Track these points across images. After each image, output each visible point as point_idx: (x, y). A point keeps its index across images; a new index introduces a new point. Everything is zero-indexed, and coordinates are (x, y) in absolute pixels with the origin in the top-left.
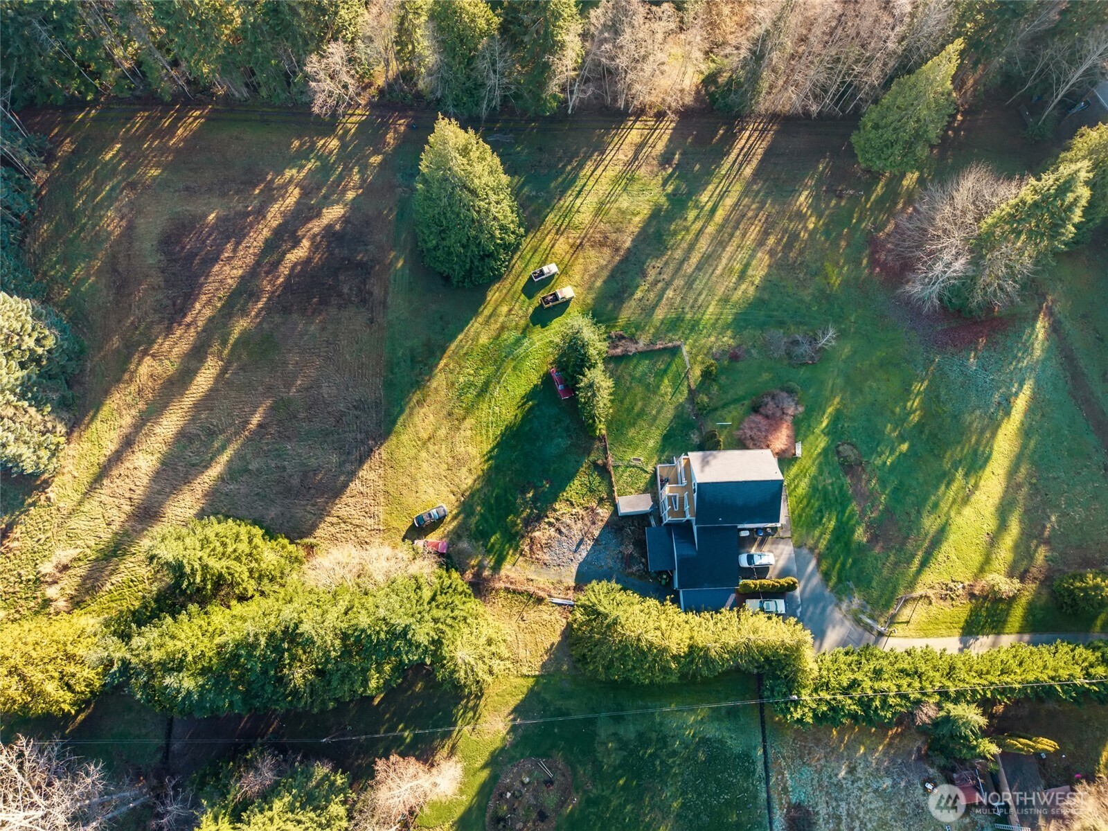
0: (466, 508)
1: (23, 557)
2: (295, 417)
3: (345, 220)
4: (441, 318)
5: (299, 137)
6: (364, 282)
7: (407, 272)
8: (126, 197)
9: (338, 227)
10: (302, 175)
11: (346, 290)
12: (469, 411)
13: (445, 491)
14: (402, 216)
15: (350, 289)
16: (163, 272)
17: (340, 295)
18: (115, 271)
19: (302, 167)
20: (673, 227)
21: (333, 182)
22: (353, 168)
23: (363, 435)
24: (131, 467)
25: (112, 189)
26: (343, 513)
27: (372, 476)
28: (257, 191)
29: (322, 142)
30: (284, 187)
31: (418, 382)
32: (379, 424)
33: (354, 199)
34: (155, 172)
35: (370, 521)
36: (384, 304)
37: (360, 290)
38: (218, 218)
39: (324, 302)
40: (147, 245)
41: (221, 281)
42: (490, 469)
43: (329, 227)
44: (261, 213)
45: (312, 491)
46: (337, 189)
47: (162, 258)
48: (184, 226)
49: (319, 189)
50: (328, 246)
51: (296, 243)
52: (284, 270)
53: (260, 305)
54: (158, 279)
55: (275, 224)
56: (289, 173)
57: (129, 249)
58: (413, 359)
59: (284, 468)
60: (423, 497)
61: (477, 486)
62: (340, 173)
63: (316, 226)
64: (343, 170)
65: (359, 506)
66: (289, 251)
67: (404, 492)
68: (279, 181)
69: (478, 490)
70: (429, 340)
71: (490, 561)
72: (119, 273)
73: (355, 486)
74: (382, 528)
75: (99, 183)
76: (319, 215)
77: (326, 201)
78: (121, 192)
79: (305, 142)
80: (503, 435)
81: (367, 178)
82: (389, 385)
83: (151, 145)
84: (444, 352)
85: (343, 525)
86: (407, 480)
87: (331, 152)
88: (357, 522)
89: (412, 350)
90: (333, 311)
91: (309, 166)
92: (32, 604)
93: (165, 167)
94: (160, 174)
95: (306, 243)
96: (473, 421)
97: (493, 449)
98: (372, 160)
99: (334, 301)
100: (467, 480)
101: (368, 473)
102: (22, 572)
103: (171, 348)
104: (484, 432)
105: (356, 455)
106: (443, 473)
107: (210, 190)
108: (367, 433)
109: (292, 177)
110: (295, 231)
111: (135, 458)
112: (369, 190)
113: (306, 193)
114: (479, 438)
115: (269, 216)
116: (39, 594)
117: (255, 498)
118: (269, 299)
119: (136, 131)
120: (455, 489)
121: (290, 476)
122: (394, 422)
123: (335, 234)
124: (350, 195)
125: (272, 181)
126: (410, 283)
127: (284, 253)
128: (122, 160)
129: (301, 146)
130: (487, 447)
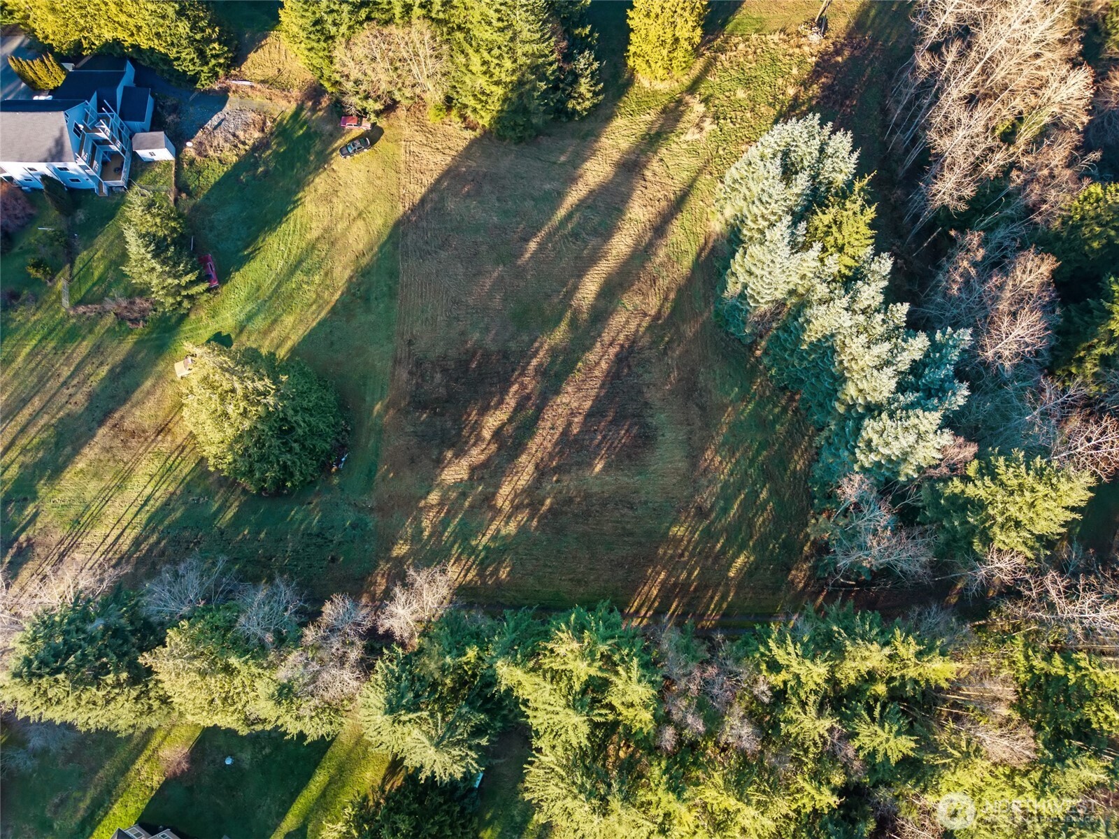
0: (324, 159)
1: (734, 138)
2: (491, 247)
3: (439, 463)
4: (332, 344)
5: (499, 584)
6: (418, 386)
7: (368, 399)
8: (706, 497)
9: (449, 454)
10: (493, 527)
11: (438, 376)
12: (312, 247)
13: (342, 173)
14: (370, 471)
15: (433, 377)
16: (646, 403)
17: (444, 371)
18: (702, 408)
19: (494, 538)
20: (40, 455)
21: (454, 517)
22: (430, 536)
23: (420, 225)
24: (650, 208)
25: (725, 510)
26: (439, 157)
27: (412, 187)
28: (548, 502)
29: (470, 577)
30: (516, 508)
31: (363, 276)
32: (405, 235)
33: (428, 493)
34: (678, 531)
35: (412, 148)
36: (397, 362)
37: (422, 376)
38: (591, 465)
39: (463, 364)
40: (669, 435)
41: (579, 390)
42: (296, 193)
43: (460, 453)
44: (542, 471)
45: (470, 178)
46: (449, 508)
47: (649, 420)
48: (629, 456)
49: (472, 507)
50: (461, 430)
51: (497, 434)
52: (511, 401)
53: (534, 362)
54: (652, 395)
55: (523, 458)
56: (512, 528)
57: (691, 432)
58: (366, 300)
59: (498, 200)
60: (363, 167)
61: (311, 177)
62: (445, 530)
63: (477, 455)
64: (442, 534)
65: (425, 162)
66: (503, 425)
67: (380, 172)
68: (522, 516)
69: (310, 173)
70: (348, 321)
71: (305, 114)
72: (697, 405)
73: (428, 180)
74: (403, 143)
75: (745, 521)
76: (473, 469)
77: (463, 489)
78: (712, 506)
79: (492, 575)
80: (280, 223)
81: (411, 523)
82: (393, 274)
83: (690, 574)
84: (333, 308)
85: (440, 147)
86: (378, 182)
87: (458, 560)
88: (426, 149)
89: (368, 310)
90: (452, 353)
91: (485, 540)
92: (717, 102)
93: (665, 538)
94: (669, 528)
95: (487, 434)
96: (308, 236)
97: (292, 210)
98: (405, 549)
99: (451, 365)
100: (320, 182)
101: (418, 192)
102: (731, 125)
103: (627, 322)
104: (298, 226)
105: (428, 207)
106: (342, 188)
107: (604, 504)
108: (417, 227)
109: (507, 523)
110: (499, 449)
111: (647, 216)
112: (410, 505)
113: (487, 500)
114: (305, 221)
115: (530, 468)
116: (713, 109)
117: (525, 175)
118: (524, 368)
119: (712, 598)
120: (332, 174)
121: (492, 192)
122: (390, 236)
123: (452, 446)
124: (434, 498)
125: (531, 518)
126: (365, 385)
127: (510, 420)
128: (723, 551)
129: (496, 571)
130: (298, 211)
